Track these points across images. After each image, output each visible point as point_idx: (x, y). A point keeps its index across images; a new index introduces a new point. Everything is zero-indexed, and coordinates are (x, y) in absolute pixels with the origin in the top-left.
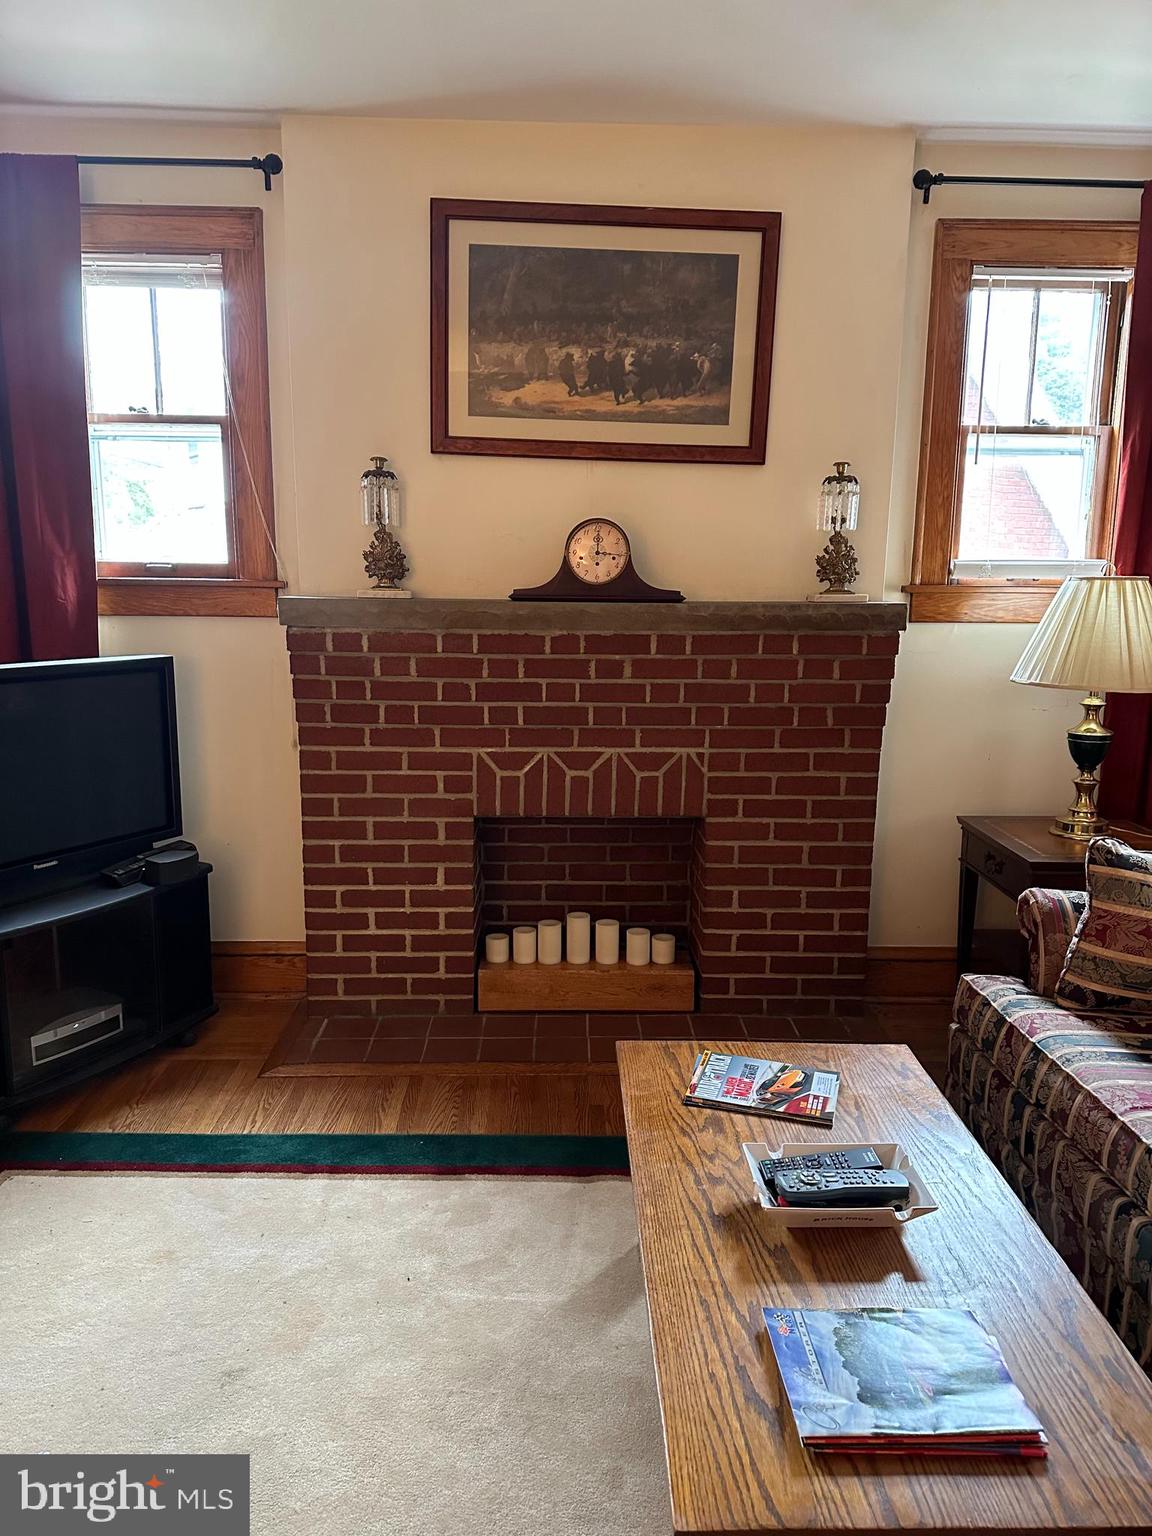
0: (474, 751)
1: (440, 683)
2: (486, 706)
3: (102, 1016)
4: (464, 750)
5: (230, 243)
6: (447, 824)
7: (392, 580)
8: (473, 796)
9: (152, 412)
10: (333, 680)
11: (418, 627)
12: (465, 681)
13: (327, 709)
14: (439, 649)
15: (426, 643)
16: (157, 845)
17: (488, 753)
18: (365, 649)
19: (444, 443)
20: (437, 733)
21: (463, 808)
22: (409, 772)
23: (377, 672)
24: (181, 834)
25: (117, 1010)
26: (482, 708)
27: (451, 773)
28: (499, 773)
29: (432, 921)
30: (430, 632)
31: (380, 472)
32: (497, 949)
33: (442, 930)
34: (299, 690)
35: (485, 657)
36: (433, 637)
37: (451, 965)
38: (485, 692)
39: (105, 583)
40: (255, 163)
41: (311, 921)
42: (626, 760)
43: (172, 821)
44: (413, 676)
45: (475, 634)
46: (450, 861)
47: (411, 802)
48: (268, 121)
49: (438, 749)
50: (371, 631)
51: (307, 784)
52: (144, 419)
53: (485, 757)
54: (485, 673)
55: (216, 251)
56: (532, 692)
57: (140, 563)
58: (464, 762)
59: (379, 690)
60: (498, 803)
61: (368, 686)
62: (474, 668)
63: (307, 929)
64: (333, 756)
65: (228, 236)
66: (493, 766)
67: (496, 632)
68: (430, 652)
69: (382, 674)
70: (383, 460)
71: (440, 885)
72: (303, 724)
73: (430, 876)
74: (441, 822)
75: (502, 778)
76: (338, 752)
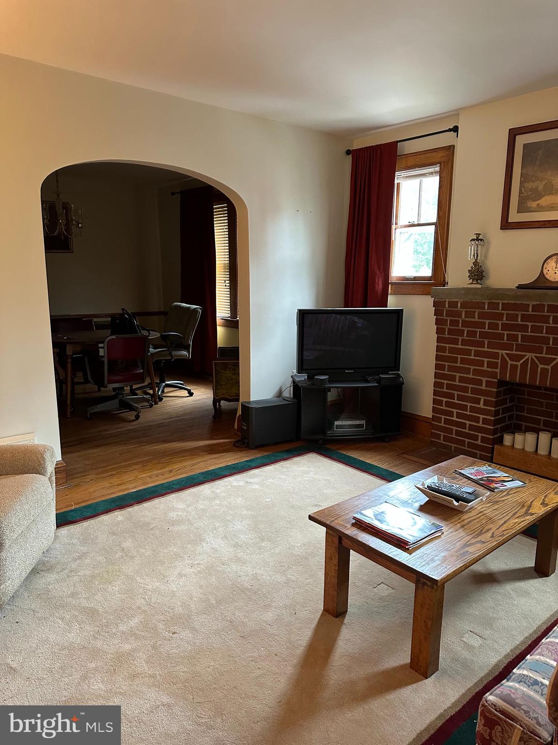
0: (500, 352)
1: (487, 322)
2: (506, 333)
3: (358, 422)
4: (496, 351)
5: (443, 160)
6: (487, 380)
7: (477, 280)
8: (498, 371)
9: (416, 223)
10: (449, 319)
11: (478, 299)
12: (497, 322)
13: (447, 330)
14: (486, 308)
15: (480, 305)
16: (390, 372)
17: (506, 353)
18: (459, 307)
19: (506, 225)
20: (486, 343)
21: (493, 375)
22: (474, 358)
23: (463, 316)
24: (399, 371)
25: (363, 422)
26: (504, 334)
27: (490, 360)
28: (510, 362)
29: (477, 420)
30: (483, 301)
31: (478, 239)
32: (507, 439)
33: (480, 424)
34: (437, 322)
35: (505, 312)
36: (484, 303)
37: (484, 440)
38: (505, 327)
39: (392, 284)
40: (450, 130)
41: (434, 410)
43: (396, 366)
44: (476, 319)
45: (501, 302)
46: (487, 397)
47: (474, 370)
48: (456, 113)
49: (486, 349)
50: (462, 300)
51: (438, 358)
52: (413, 225)
53: (505, 355)
54: (504, 319)
55: (438, 163)
56: (524, 328)
57: (403, 277)
58: (496, 356)
59: (465, 324)
60: (508, 375)
61: (461, 322)
62: (500, 316)
63: (433, 412)
64: (448, 348)
65: (442, 157)
66: (508, 359)
67: (509, 302)
68: (482, 309)
69: (465, 317)
70: (479, 234)
71: (481, 405)
72: (439, 335)
73: (478, 401)
74: (484, 379)
75: (511, 364)
76: (449, 347)
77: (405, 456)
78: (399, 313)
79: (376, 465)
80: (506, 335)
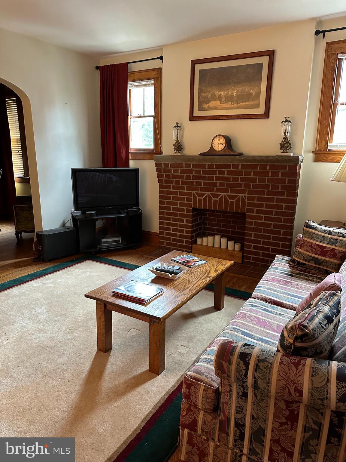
0: (193, 192)
1: (185, 175)
2: (195, 181)
3: (116, 239)
4: (191, 192)
5: (155, 76)
6: (187, 209)
7: (178, 151)
8: (192, 203)
9: (142, 115)
10: (164, 174)
11: (179, 162)
12: (190, 175)
13: (164, 180)
14: (184, 167)
15: (181, 166)
16: (134, 207)
17: (196, 193)
18: (170, 167)
19: (192, 118)
20: (185, 187)
21: (190, 205)
22: (180, 196)
23: (172, 172)
24: (139, 206)
25: (120, 239)
26: (194, 182)
27: (188, 197)
28: (198, 198)
29: (182, 231)
30: (182, 163)
31: (177, 126)
32: (199, 241)
33: (185, 234)
34: (159, 176)
35: (194, 169)
36: (183, 164)
37: (187, 242)
38: (195, 178)
39: (131, 153)
40: (158, 58)
41: (160, 228)
42: (227, 196)
43: (137, 203)
44: (179, 174)
45: (191, 163)
46: (187, 218)
47: (179, 203)
48: (161, 48)
49: (185, 191)
50: (171, 163)
51: (160, 197)
52: (141, 117)
53: (195, 193)
54: (194, 173)
55: (153, 78)
56: (204, 178)
57: (137, 149)
58: (190, 194)
59: (174, 177)
60: (197, 205)
61: (171, 175)
62: (191, 172)
63: (159, 229)
64: (165, 191)
65: (155, 75)
66: (197, 196)
67: (196, 163)
68: (182, 168)
69: (173, 173)
70: (178, 123)
71: (185, 223)
72: (160, 184)
73: (183, 221)
74: (185, 208)
75: (198, 199)
77: (145, 256)
78: (136, 171)
79: (128, 263)
80: (195, 182)
